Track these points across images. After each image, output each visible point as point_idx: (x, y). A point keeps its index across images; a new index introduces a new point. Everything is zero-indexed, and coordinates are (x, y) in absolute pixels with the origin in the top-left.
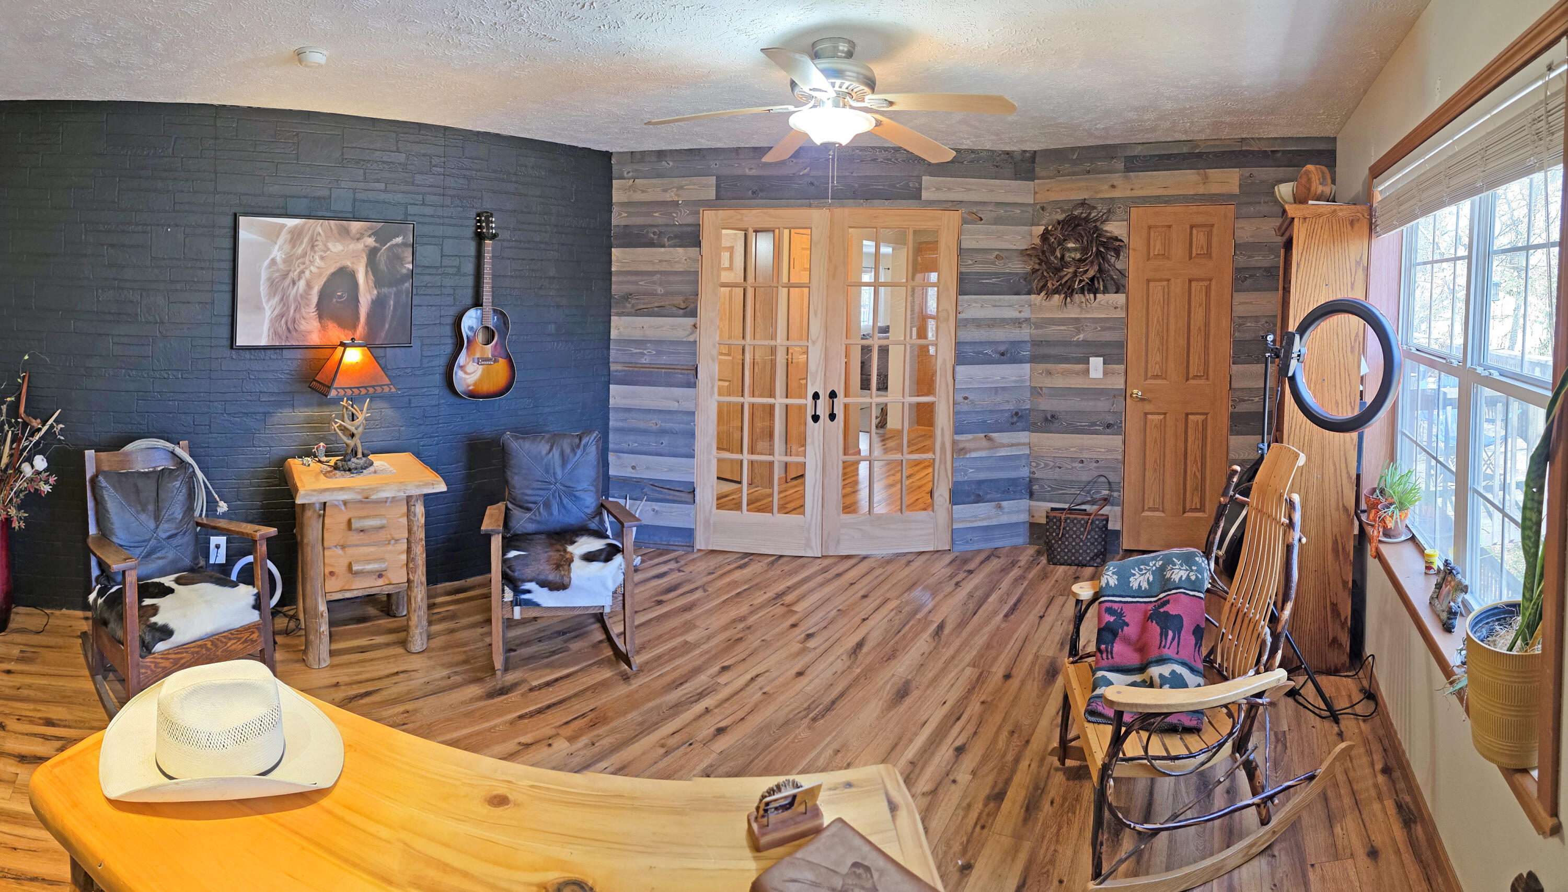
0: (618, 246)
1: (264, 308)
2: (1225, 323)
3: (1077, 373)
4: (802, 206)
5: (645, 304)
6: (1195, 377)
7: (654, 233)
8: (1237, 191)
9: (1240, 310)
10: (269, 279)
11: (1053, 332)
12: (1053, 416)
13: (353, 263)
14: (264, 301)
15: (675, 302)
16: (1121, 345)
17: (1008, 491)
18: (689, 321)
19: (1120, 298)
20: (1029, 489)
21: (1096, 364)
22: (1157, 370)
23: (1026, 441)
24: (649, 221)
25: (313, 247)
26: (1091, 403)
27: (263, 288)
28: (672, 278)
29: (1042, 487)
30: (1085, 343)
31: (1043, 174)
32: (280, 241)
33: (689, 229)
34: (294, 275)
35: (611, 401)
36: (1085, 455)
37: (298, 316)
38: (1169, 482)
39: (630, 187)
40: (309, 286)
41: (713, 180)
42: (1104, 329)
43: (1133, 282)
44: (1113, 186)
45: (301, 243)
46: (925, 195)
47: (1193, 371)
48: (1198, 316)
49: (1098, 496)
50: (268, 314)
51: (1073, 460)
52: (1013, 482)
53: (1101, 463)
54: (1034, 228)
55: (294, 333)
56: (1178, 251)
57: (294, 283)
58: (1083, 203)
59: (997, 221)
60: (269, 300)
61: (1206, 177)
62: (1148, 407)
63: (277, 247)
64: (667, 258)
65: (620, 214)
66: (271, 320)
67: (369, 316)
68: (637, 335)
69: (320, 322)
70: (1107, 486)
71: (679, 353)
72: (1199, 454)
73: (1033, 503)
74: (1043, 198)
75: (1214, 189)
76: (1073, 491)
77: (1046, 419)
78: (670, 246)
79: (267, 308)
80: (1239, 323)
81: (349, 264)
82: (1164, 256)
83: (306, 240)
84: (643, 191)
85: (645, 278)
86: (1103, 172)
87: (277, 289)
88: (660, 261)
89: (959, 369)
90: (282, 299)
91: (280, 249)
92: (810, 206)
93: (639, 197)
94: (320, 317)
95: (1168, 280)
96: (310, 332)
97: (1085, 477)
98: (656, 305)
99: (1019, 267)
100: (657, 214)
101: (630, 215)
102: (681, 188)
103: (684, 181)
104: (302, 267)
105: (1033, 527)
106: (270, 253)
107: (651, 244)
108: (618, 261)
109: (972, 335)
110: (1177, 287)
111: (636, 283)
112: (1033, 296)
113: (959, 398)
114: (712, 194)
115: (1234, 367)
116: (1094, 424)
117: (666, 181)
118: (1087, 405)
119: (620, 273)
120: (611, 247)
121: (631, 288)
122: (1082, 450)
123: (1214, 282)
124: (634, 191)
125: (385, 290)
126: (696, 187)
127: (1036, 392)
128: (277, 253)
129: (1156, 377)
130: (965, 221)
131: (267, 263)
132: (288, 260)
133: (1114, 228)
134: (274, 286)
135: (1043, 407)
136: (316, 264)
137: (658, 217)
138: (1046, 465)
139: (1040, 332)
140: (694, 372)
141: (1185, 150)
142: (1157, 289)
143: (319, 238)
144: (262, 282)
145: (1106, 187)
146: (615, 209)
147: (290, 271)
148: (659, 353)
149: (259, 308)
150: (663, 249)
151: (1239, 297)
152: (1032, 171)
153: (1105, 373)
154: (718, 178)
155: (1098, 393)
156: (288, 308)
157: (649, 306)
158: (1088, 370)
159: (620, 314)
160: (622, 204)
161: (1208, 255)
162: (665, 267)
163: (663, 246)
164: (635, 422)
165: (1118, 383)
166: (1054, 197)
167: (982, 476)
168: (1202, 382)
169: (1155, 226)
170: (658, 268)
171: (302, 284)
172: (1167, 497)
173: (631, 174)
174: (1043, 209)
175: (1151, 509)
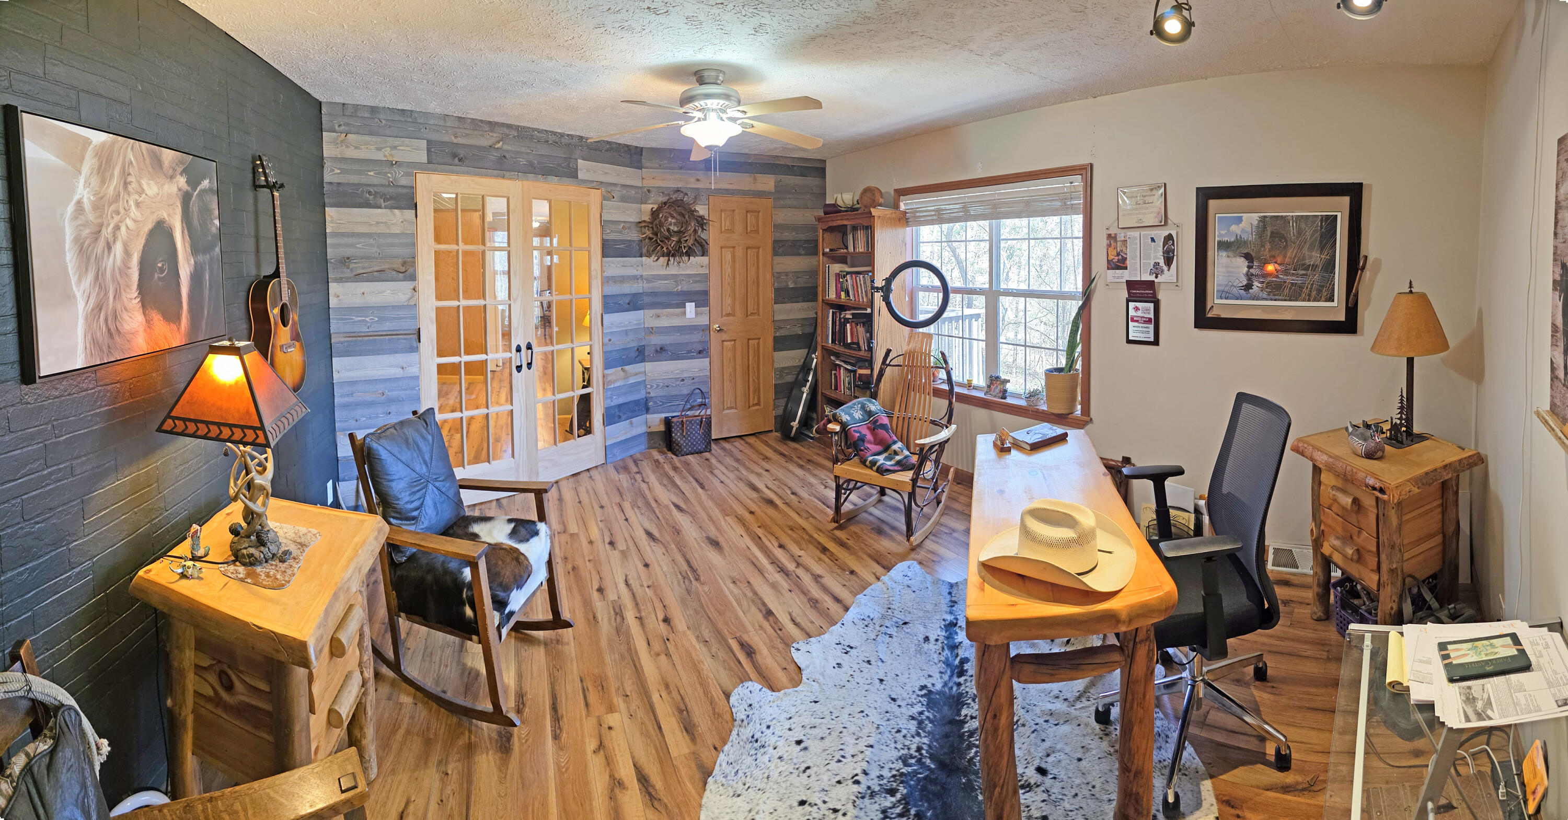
0: (332, 206)
1: (74, 297)
2: (769, 276)
3: (677, 315)
4: (497, 176)
5: (363, 268)
6: (752, 314)
7: (370, 193)
8: (773, 190)
9: (778, 269)
10: (77, 240)
11: (660, 285)
12: (661, 349)
13: (169, 215)
14: (74, 280)
15: (395, 266)
16: (706, 293)
17: (634, 411)
18: (408, 285)
19: (704, 260)
20: (644, 406)
21: (690, 307)
22: (729, 310)
23: (643, 370)
24: (364, 180)
25: (126, 184)
26: (687, 336)
27: (70, 257)
28: (390, 240)
29: (655, 403)
30: (683, 293)
31: (648, 164)
32: (86, 169)
33: (405, 191)
34: (107, 232)
35: (335, 375)
36: (685, 375)
37: (119, 307)
38: (739, 386)
39: (342, 142)
40: (127, 254)
41: (424, 144)
42: (695, 282)
43: (713, 248)
44: (698, 180)
45: (112, 176)
46: (581, 175)
47: (750, 311)
48: (752, 272)
49: (695, 404)
50: (81, 307)
51: (677, 379)
52: (637, 402)
53: (696, 380)
54: (643, 206)
55: (117, 338)
56: (739, 228)
57: (109, 247)
58: (678, 191)
59: (624, 199)
60: (79, 280)
61: (755, 179)
62: (725, 337)
63: (82, 180)
64: (384, 220)
65: (332, 170)
66: (86, 318)
67: (191, 297)
68: (358, 301)
69: (144, 314)
70: (700, 395)
71: (402, 318)
72: (755, 365)
73: (649, 416)
74: (648, 183)
75: (760, 187)
76: (677, 403)
77: (657, 351)
78: (386, 207)
79: (78, 295)
80: (777, 276)
81: (165, 215)
82: (731, 231)
83: (117, 172)
84: (356, 148)
85: (362, 240)
86: (691, 169)
87: (88, 259)
88: (378, 223)
89: (606, 316)
90: (97, 278)
91: (87, 184)
92: (503, 177)
93: (351, 153)
94: (144, 306)
95: (734, 247)
96: (134, 333)
97: (685, 391)
98: (376, 268)
99: (634, 235)
100: (372, 173)
101: (344, 171)
102: (394, 148)
103: (397, 142)
104: (117, 218)
105: (651, 435)
106: (73, 191)
107: (368, 205)
108: (332, 222)
109: (613, 289)
110: (739, 252)
111: (352, 245)
112: (644, 258)
113: (606, 340)
114: (424, 159)
115: (776, 306)
116: (690, 352)
117: (379, 139)
118: (685, 338)
119: (336, 235)
120: (324, 206)
121: (349, 252)
122: (682, 371)
123: (761, 249)
124: (347, 147)
125: (200, 258)
126: (409, 149)
127: (651, 331)
128: (83, 192)
129: (728, 315)
130: (604, 198)
131: (70, 208)
132: (98, 206)
133: (702, 210)
134: (84, 252)
135: (653, 342)
136: (132, 215)
137: (372, 177)
138: (658, 386)
139: (651, 285)
140: (416, 337)
141: (742, 160)
142: (728, 255)
143: (131, 171)
144: (67, 246)
145: (693, 180)
146: (328, 165)
147: (101, 225)
148: (382, 319)
149: (69, 297)
150: (379, 210)
151: (778, 259)
152: (640, 161)
153: (697, 314)
154: (429, 142)
155: (692, 329)
156: (106, 293)
157: (369, 270)
158: (685, 313)
159: (340, 280)
160: (334, 159)
161: (757, 232)
162: (382, 229)
163: (380, 207)
164: (360, 396)
165: (704, 320)
166: (659, 183)
167: (621, 400)
168: (756, 317)
169: (725, 210)
170: (374, 230)
171: (118, 248)
172: (739, 398)
173: (342, 128)
174: (649, 191)
175: (729, 408)
